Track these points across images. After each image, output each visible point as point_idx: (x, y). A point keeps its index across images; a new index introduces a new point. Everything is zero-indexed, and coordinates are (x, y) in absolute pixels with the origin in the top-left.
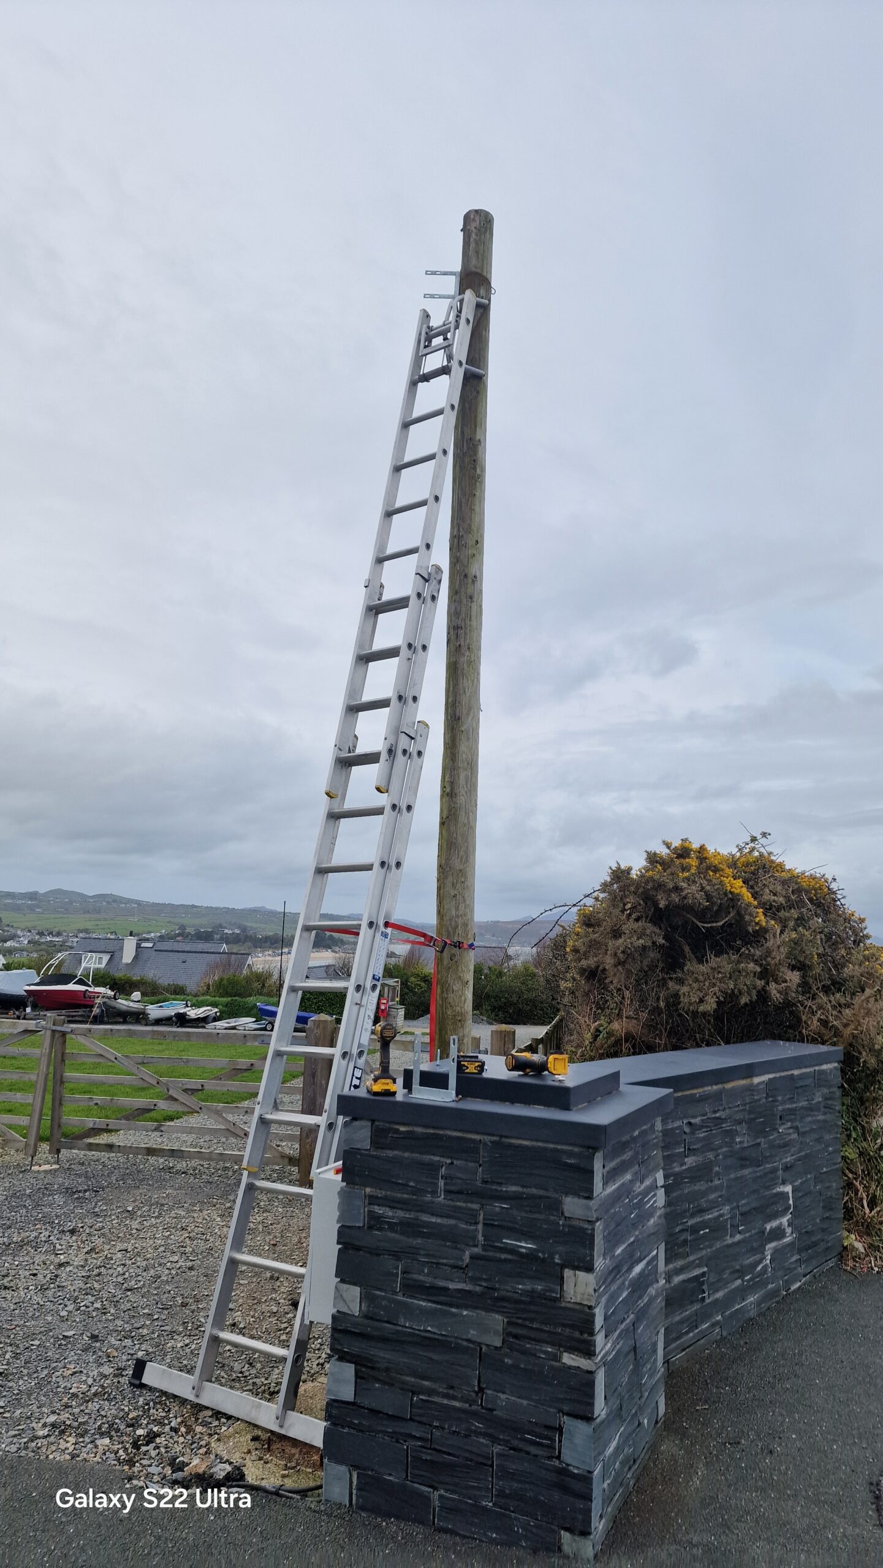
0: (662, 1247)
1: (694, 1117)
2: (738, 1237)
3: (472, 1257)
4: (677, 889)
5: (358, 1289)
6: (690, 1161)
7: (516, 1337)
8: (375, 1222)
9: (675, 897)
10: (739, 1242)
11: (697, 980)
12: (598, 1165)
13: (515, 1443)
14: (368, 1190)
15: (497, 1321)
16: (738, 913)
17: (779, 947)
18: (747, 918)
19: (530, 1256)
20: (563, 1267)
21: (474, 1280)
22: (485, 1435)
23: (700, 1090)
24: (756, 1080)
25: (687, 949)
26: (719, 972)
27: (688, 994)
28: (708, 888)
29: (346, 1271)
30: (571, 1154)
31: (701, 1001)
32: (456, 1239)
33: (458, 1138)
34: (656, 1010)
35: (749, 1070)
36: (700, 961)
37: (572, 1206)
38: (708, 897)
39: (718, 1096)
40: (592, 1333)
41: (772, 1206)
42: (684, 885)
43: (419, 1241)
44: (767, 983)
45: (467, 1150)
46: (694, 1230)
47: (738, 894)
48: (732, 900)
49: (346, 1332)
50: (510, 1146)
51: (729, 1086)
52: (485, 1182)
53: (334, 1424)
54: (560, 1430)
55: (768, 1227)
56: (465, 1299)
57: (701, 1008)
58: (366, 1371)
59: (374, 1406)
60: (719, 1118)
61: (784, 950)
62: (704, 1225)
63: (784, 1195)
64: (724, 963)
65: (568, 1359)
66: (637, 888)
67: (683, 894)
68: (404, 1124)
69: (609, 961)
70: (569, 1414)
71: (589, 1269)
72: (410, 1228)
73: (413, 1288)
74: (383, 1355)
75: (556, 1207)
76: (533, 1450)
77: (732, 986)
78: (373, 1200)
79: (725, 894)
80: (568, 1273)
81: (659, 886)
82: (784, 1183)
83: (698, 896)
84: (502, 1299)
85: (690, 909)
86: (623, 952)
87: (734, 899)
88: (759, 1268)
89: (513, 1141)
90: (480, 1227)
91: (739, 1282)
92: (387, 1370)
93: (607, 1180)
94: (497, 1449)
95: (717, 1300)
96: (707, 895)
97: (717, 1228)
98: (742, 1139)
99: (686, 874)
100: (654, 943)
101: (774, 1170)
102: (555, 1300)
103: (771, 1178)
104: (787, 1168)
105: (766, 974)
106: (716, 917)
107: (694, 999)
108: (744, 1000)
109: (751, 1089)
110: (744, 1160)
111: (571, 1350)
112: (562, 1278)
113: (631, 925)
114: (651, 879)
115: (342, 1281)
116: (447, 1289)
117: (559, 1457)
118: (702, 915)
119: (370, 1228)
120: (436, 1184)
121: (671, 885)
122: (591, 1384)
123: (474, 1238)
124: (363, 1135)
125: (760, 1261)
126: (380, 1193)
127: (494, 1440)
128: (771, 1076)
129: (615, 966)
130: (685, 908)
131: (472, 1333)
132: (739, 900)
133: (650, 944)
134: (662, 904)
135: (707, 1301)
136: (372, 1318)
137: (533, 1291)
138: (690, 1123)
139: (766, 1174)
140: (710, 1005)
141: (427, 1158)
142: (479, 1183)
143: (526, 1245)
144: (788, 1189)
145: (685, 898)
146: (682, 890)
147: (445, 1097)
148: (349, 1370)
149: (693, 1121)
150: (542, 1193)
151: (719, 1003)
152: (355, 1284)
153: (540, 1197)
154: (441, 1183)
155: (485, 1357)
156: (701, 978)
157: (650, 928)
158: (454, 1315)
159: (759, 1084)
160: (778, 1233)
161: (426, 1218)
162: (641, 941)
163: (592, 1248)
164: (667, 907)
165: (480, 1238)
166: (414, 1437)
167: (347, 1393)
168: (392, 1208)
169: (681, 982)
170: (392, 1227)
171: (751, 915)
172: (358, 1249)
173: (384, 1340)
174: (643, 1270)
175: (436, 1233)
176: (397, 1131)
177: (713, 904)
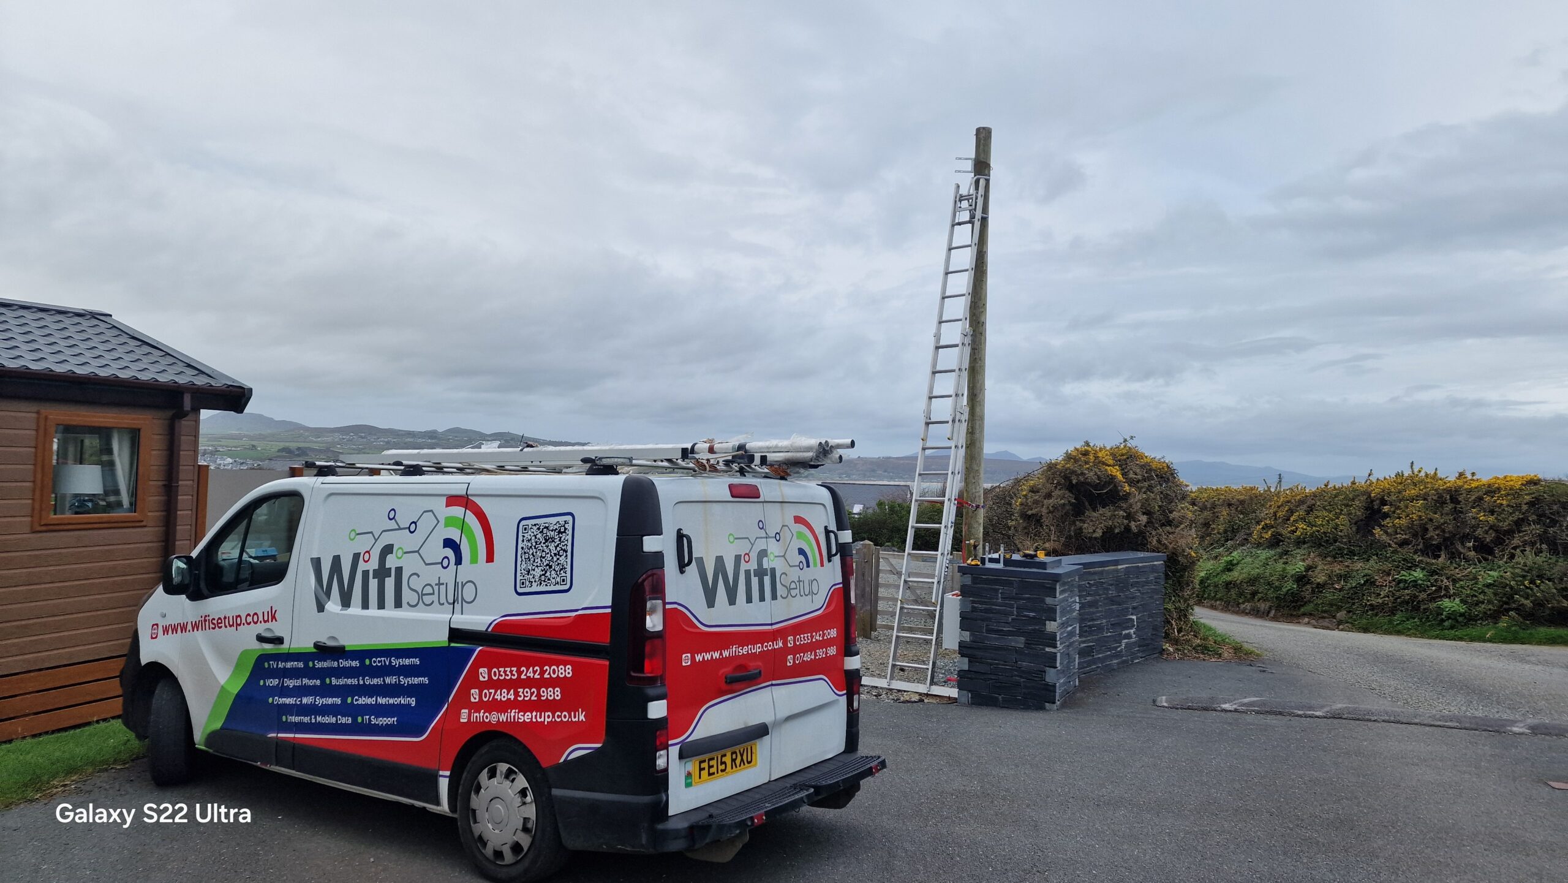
0: (1078, 624)
1: (1091, 581)
2: (1109, 634)
3: (1012, 619)
4: (1083, 474)
5: (968, 632)
6: (1089, 598)
7: (1028, 644)
8: (974, 609)
9: (1082, 479)
10: (1110, 636)
11: (1092, 521)
12: (1058, 587)
13: (1030, 678)
14: (971, 599)
15: (1022, 639)
16: (1115, 486)
17: (1136, 502)
18: (1119, 488)
19: (1034, 618)
20: (1046, 620)
21: (1013, 627)
22: (1018, 676)
23: (1094, 569)
24: (1120, 567)
25: (1087, 503)
26: (1104, 516)
27: (1087, 528)
28: (1099, 473)
29: (963, 627)
30: (1048, 583)
31: (1094, 531)
32: (1007, 614)
33: (1006, 580)
34: (1069, 537)
35: (1116, 563)
36: (1094, 511)
37: (1049, 600)
38: (1099, 478)
39: (1101, 573)
40: (1056, 641)
41: (1128, 624)
42: (1086, 472)
43: (991, 615)
44: (1130, 522)
45: (1010, 584)
46: (1090, 627)
47: (1115, 476)
48: (1112, 479)
49: (965, 647)
50: (1026, 581)
51: (1106, 568)
52: (1016, 594)
53: (960, 678)
54: (1045, 672)
55: (1124, 632)
56: (1010, 633)
57: (1094, 536)
58: (972, 659)
59: (975, 670)
60: (1102, 582)
61: (1139, 504)
62: (1094, 626)
63: (1132, 620)
64: (1106, 511)
65: (1047, 649)
66: (1061, 473)
67: (1086, 476)
68: (984, 575)
69: (1044, 511)
70: (1048, 667)
71: (1055, 621)
72: (987, 611)
73: (989, 631)
74: (979, 653)
75: (1043, 601)
76: (1036, 679)
77: (1111, 524)
78: (973, 602)
79: (1108, 476)
80: (1047, 622)
81: (1073, 472)
82: (1132, 614)
83: (1094, 478)
84: (1023, 632)
85: (1089, 484)
86: (1052, 507)
87: (1113, 478)
88: (1119, 649)
89: (1027, 580)
90: (1015, 609)
91: (1109, 653)
92: (981, 658)
93: (1062, 592)
94: (1022, 680)
95: (1099, 657)
96: (1098, 477)
97: (1100, 628)
98: (1112, 592)
99: (1087, 466)
100: (1069, 502)
101: (1127, 608)
102: (1044, 631)
103: (1125, 611)
104: (1134, 608)
105: (1130, 517)
106: (1104, 487)
107: (1091, 530)
108: (1117, 531)
109: (1117, 571)
110: (1112, 601)
111: (1048, 646)
112: (1045, 624)
113: (1057, 493)
114: (1069, 468)
115: (962, 630)
116: (1002, 630)
117: (1044, 680)
118: (1096, 487)
119: (972, 611)
120: (998, 596)
121: (1079, 472)
122: (1056, 656)
123: (1013, 613)
124: (968, 579)
125: (1119, 646)
126: (976, 599)
127: (1021, 677)
128: (1127, 566)
129: (1048, 513)
130: (1085, 483)
131: (1013, 644)
132: (1115, 479)
133: (1067, 502)
134: (1074, 482)
135: (1095, 657)
136: (974, 642)
137: (1035, 629)
138: (1088, 583)
139: (1123, 609)
140: (1099, 533)
141: (993, 587)
142: (1014, 594)
143: (1032, 614)
144: (1134, 617)
145: (1087, 479)
146: (1085, 474)
147: (1000, 566)
148: (966, 660)
149: (1090, 582)
150: (1038, 597)
151: (1103, 533)
152: (968, 631)
153: (1037, 598)
154: (1000, 595)
155: (1016, 650)
156: (1094, 519)
157: (1068, 494)
158: (1006, 639)
159: (1121, 569)
160: (1128, 636)
161: (994, 607)
162: (1063, 501)
163: (1056, 614)
164: (1077, 483)
165: (1015, 613)
166: (992, 679)
167: (966, 667)
168: (980, 604)
169: (1084, 522)
170: (981, 611)
171: (1121, 486)
172: (967, 619)
173: (979, 649)
174: (1071, 630)
175: (998, 612)
176: (982, 578)
177: (1101, 481)
